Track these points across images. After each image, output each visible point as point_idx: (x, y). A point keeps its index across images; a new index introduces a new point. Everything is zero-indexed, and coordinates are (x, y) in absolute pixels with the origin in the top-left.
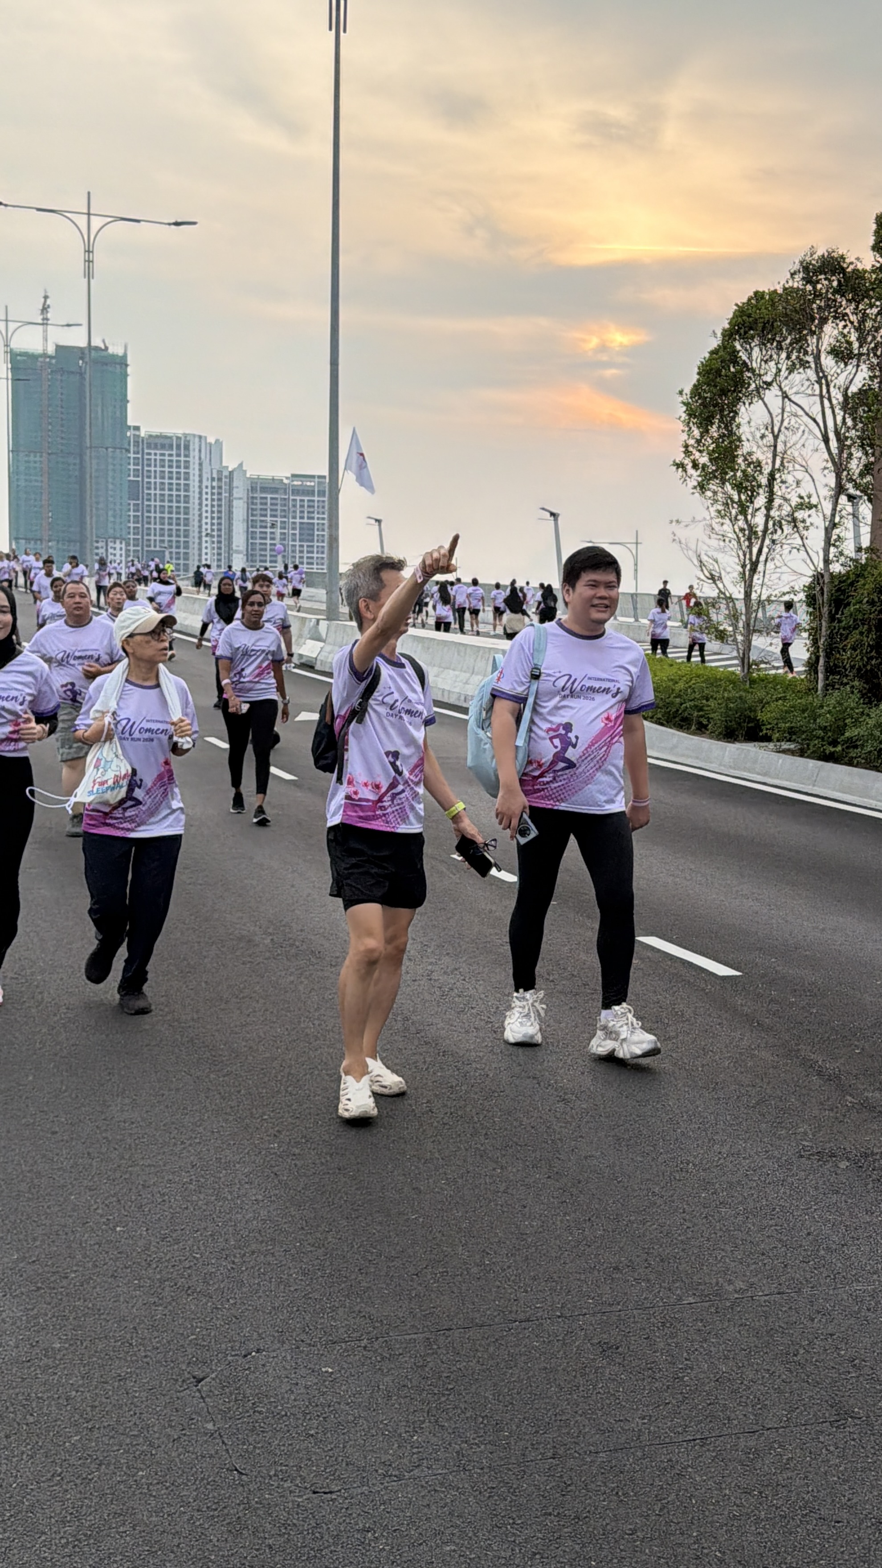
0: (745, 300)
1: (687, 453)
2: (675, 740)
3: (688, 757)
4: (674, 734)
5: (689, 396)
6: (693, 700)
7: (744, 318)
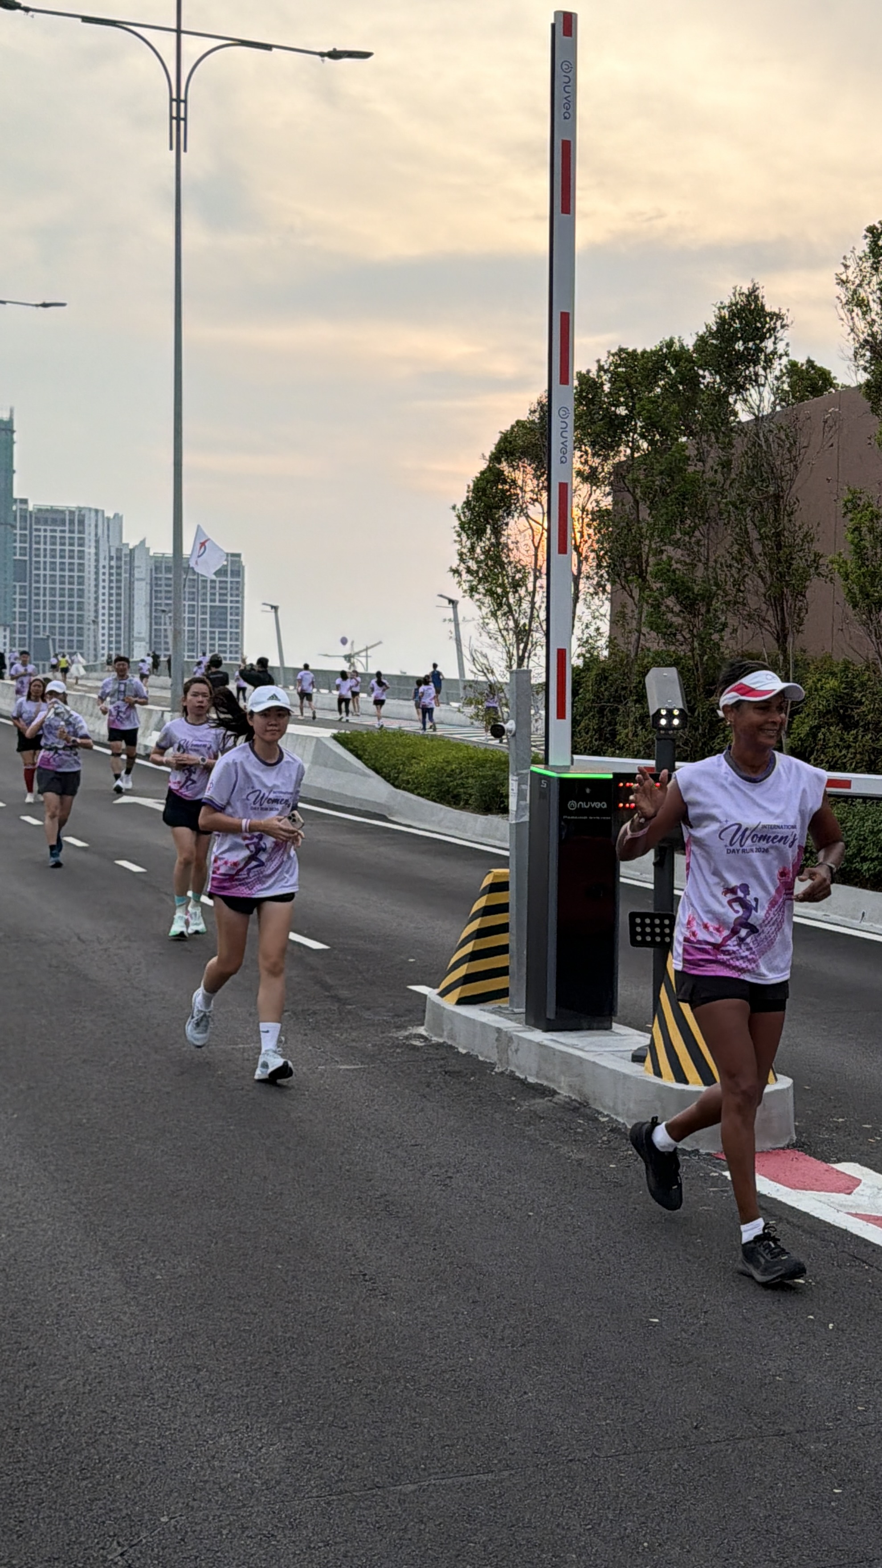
0: (509, 428)
1: (462, 560)
2: (442, 815)
3: (450, 828)
4: (441, 809)
5: (460, 511)
6: (462, 778)
7: (507, 444)
